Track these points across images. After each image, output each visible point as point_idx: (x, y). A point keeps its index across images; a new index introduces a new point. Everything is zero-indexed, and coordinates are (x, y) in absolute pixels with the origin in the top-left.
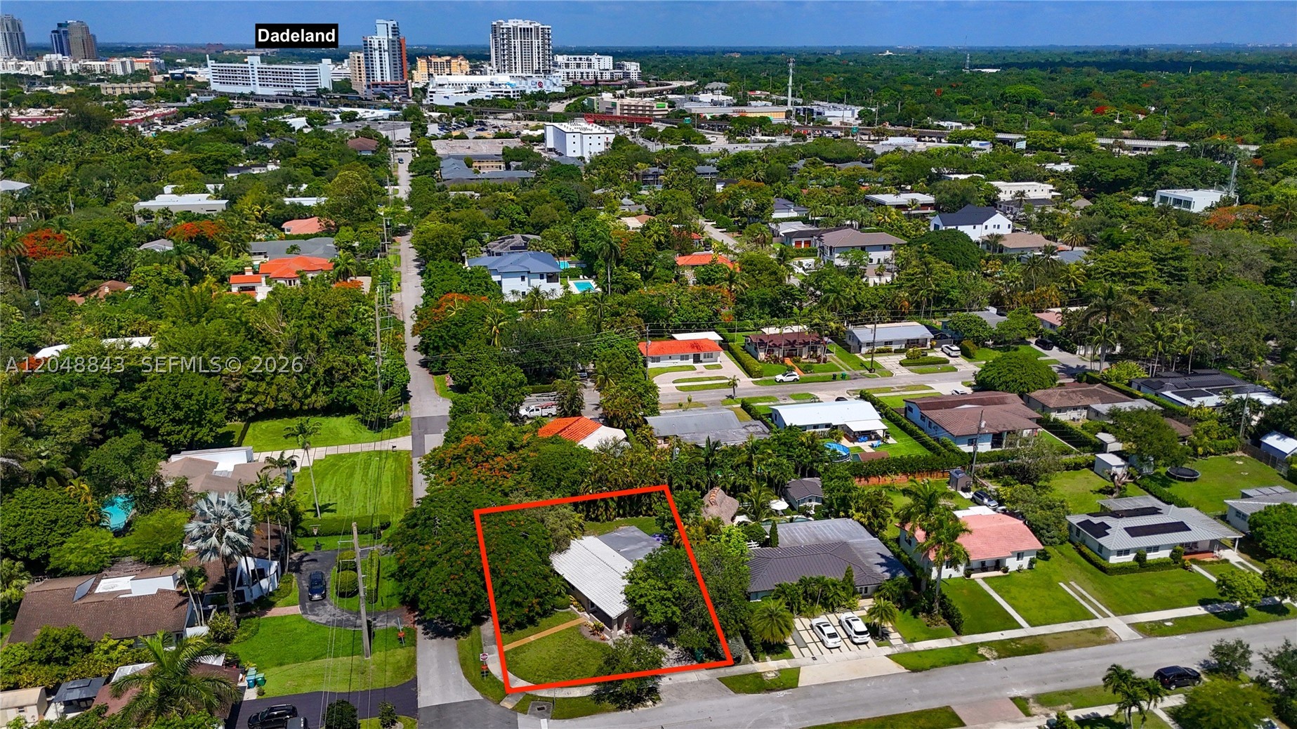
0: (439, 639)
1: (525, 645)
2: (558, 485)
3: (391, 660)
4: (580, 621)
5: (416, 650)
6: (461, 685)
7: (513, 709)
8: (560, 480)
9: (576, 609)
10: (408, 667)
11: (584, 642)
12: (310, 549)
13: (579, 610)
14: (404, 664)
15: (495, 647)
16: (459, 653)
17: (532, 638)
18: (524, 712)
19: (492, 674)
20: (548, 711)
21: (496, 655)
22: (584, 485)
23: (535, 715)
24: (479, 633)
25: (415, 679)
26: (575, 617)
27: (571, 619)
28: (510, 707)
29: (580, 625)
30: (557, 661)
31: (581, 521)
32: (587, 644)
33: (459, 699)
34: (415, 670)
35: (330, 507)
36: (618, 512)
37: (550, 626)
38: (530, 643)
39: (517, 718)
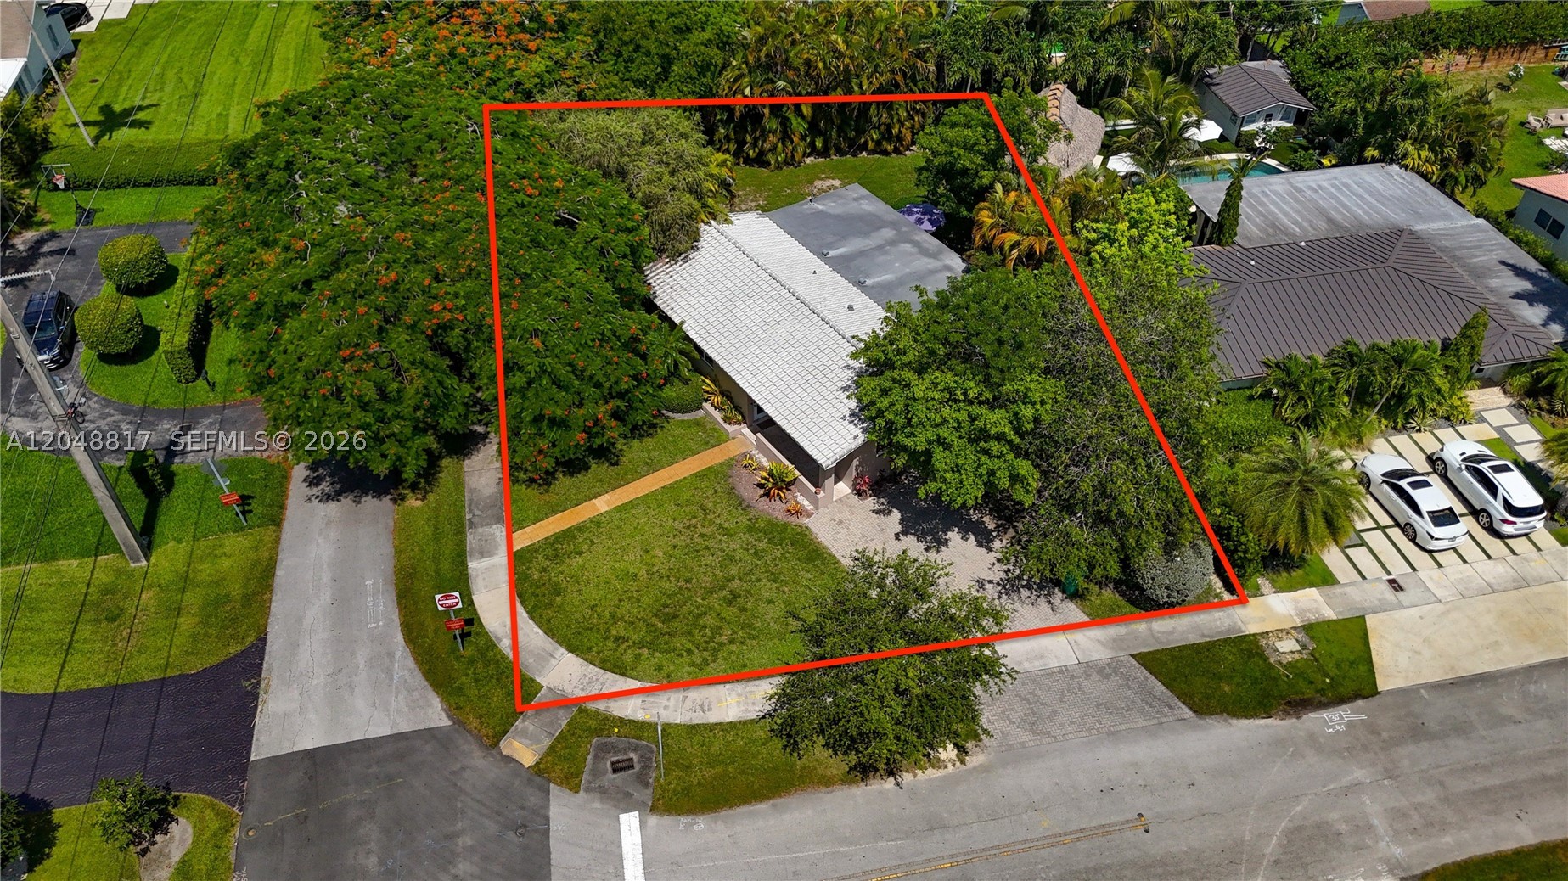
0: (347, 501)
1: (580, 528)
2: (665, 74)
3: (205, 570)
4: (731, 450)
5: (277, 541)
6: (389, 673)
7: (538, 770)
8: (666, 61)
9: (717, 415)
10: (247, 600)
11: (743, 520)
12: (66, 223)
13: (727, 420)
14: (236, 589)
15: (499, 531)
16: (398, 551)
17: (603, 504)
18: (571, 781)
19: (483, 632)
20: (642, 780)
21: (501, 559)
22: (729, 74)
23: (603, 792)
24: (459, 484)
25: (258, 649)
26: (715, 438)
27: (708, 445)
28: (528, 758)
29: (730, 464)
30: (667, 586)
31: (724, 172)
32: (751, 529)
33: (378, 726)
34: (265, 610)
35: (141, 116)
36: (812, 145)
37: (652, 467)
38: (596, 522)
39: (547, 807)
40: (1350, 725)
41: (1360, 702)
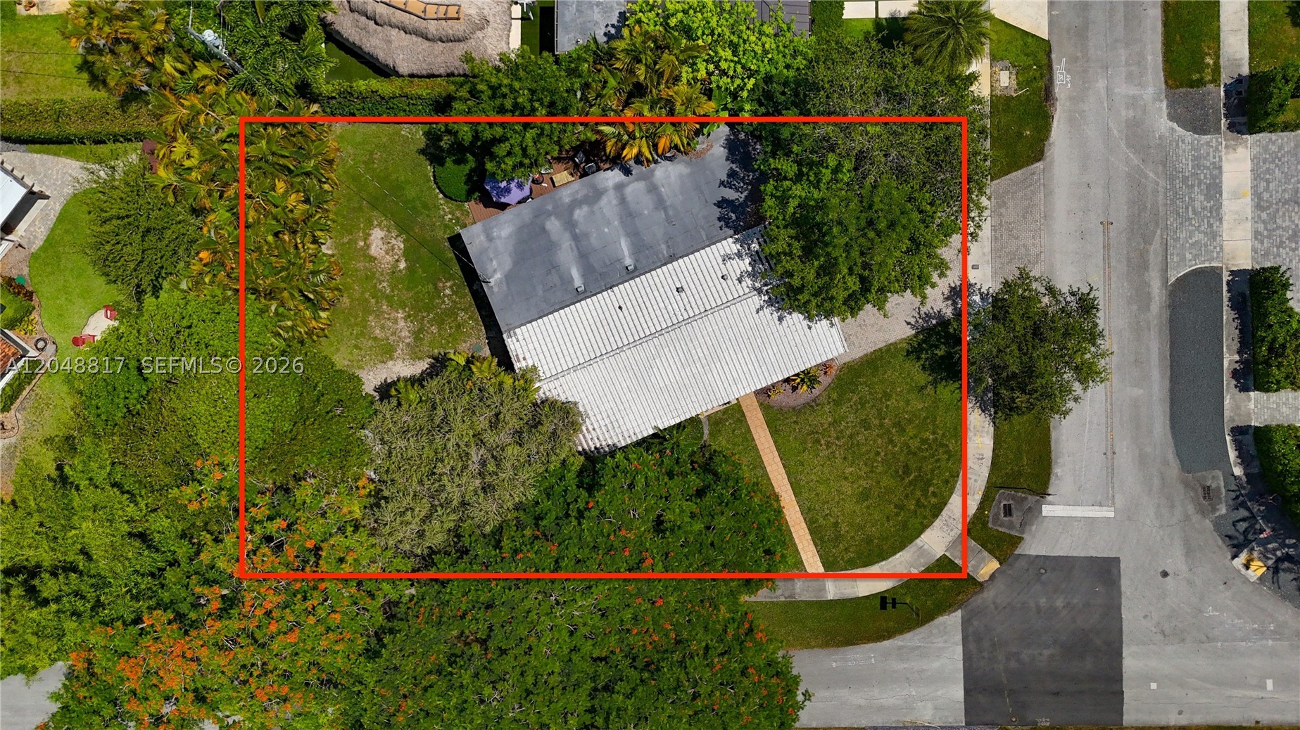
6: (915, 648)
7: (1003, 559)
11: (827, 408)
18: (1016, 541)
20: (1020, 500)
23: (1026, 523)
28: (994, 565)
39: (1029, 556)
40: (1068, 71)
41: (1053, 56)
